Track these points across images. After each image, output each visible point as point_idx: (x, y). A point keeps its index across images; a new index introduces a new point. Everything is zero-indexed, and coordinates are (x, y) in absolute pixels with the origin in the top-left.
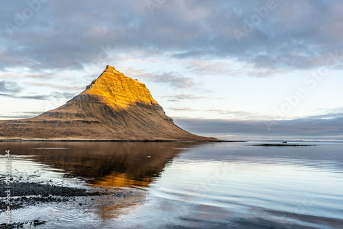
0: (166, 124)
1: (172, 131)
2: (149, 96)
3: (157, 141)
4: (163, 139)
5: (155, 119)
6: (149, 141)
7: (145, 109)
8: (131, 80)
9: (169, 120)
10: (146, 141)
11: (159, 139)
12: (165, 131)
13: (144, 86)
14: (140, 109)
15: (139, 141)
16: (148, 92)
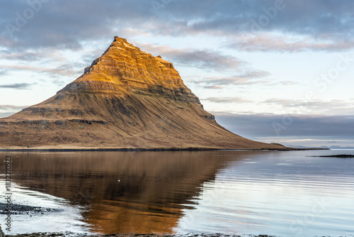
0: (203, 124)
1: (212, 134)
2: (179, 81)
3: (190, 149)
4: (199, 146)
5: (188, 116)
6: (178, 150)
7: (173, 101)
8: (150, 57)
9: (210, 118)
10: (173, 150)
11: (193, 146)
12: (202, 134)
13: (171, 66)
14: (165, 101)
15: (163, 150)
16: (178, 75)
